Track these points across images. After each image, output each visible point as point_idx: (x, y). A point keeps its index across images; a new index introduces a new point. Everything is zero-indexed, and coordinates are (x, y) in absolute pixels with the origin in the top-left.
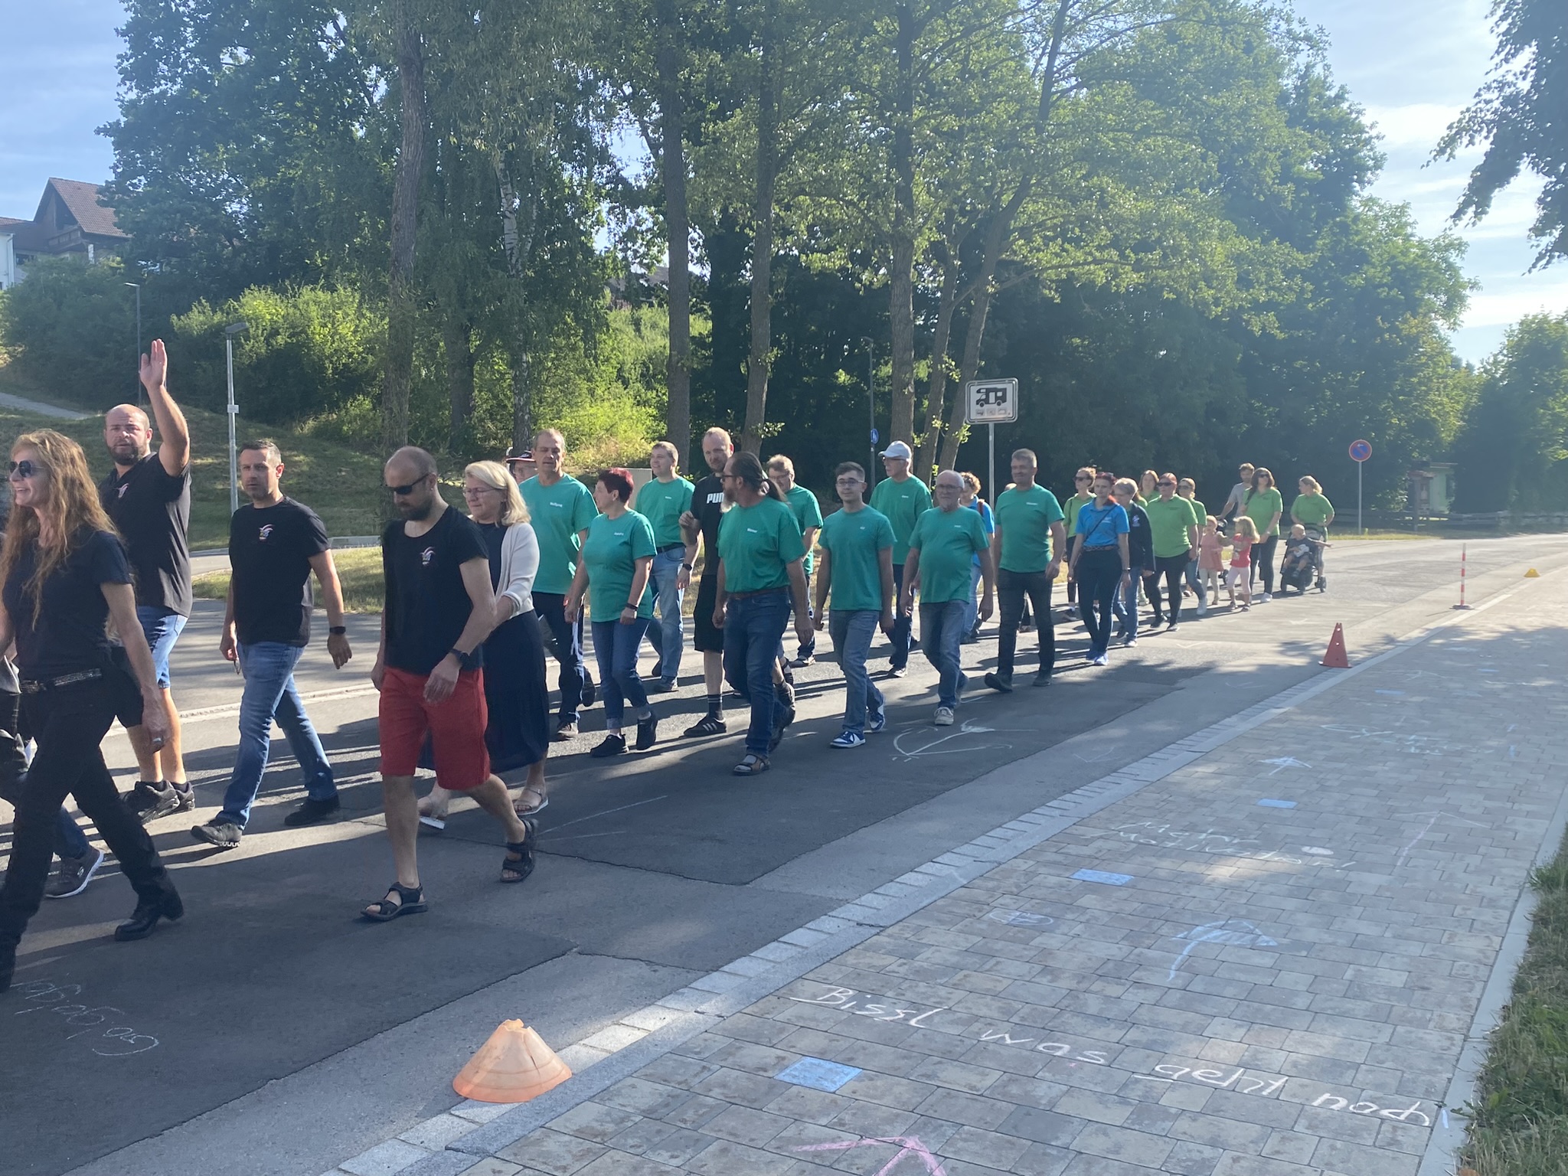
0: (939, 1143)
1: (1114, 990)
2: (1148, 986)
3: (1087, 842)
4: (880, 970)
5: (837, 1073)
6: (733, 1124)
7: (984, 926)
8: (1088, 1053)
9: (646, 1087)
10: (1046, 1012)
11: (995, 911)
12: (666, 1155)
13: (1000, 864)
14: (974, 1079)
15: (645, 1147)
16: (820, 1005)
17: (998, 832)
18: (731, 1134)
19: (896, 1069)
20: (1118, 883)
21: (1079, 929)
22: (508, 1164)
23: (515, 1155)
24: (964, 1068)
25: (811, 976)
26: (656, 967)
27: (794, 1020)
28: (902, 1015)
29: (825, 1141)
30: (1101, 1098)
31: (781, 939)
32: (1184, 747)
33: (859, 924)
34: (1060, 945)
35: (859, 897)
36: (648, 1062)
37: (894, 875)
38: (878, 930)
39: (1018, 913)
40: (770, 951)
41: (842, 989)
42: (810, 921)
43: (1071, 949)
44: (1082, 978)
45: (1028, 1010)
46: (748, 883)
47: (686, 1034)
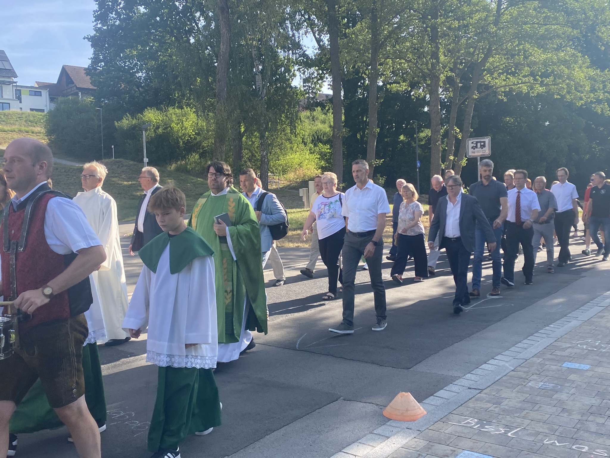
1: (601, 420)
3: (564, 350)
4: (486, 410)
7: (528, 389)
8: (598, 450)
10: (571, 430)
11: (532, 382)
13: (526, 360)
16: (463, 426)
17: (519, 345)
19: (509, 457)
20: (585, 369)
25: (455, 412)
26: (381, 407)
27: (453, 433)
28: (503, 431)
31: (434, 395)
32: (594, 304)
33: (470, 388)
34: (567, 398)
35: (465, 375)
36: (393, 452)
37: (478, 365)
38: (479, 391)
39: (542, 383)
40: (431, 400)
41: (471, 419)
42: (445, 387)
43: (573, 400)
44: (583, 414)
45: (562, 429)
46: (410, 368)
47: (406, 439)
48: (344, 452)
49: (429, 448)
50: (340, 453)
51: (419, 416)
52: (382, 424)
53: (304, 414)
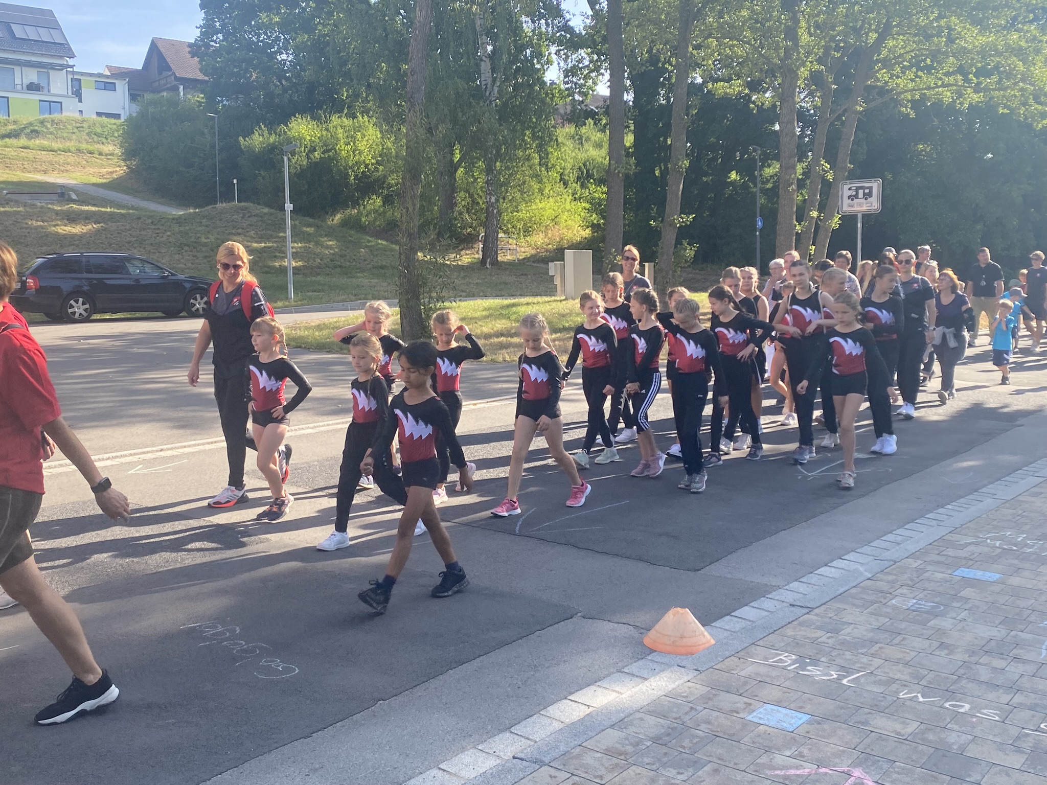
0: (879, 774)
1: (999, 663)
2: (1025, 662)
3: (962, 547)
4: (814, 641)
5: (792, 718)
6: (720, 751)
7: (889, 610)
8: (985, 711)
9: (651, 720)
10: (947, 678)
11: (898, 599)
12: (674, 772)
13: (895, 562)
14: (898, 727)
15: (657, 765)
16: (771, 665)
17: (890, 537)
18: (720, 759)
19: (838, 717)
20: (991, 580)
21: (964, 615)
22: (560, 772)
23: (564, 765)
24: (889, 718)
25: (761, 643)
26: (642, 631)
27: (753, 676)
28: (835, 676)
29: (791, 768)
30: (1001, 747)
31: (732, 614)
32: (1029, 473)
33: (793, 606)
34: (951, 627)
35: (788, 584)
36: (650, 702)
37: (812, 569)
38: (807, 610)
39: (915, 601)
40: (726, 622)
41: (787, 654)
42: (753, 601)
43: (959, 630)
44: (973, 653)
45: (933, 676)
46: (700, 570)
47: (674, 682)
48: (572, 701)
49: (709, 699)
50: (564, 701)
51: (701, 647)
52: (640, 657)
53: (515, 639)
